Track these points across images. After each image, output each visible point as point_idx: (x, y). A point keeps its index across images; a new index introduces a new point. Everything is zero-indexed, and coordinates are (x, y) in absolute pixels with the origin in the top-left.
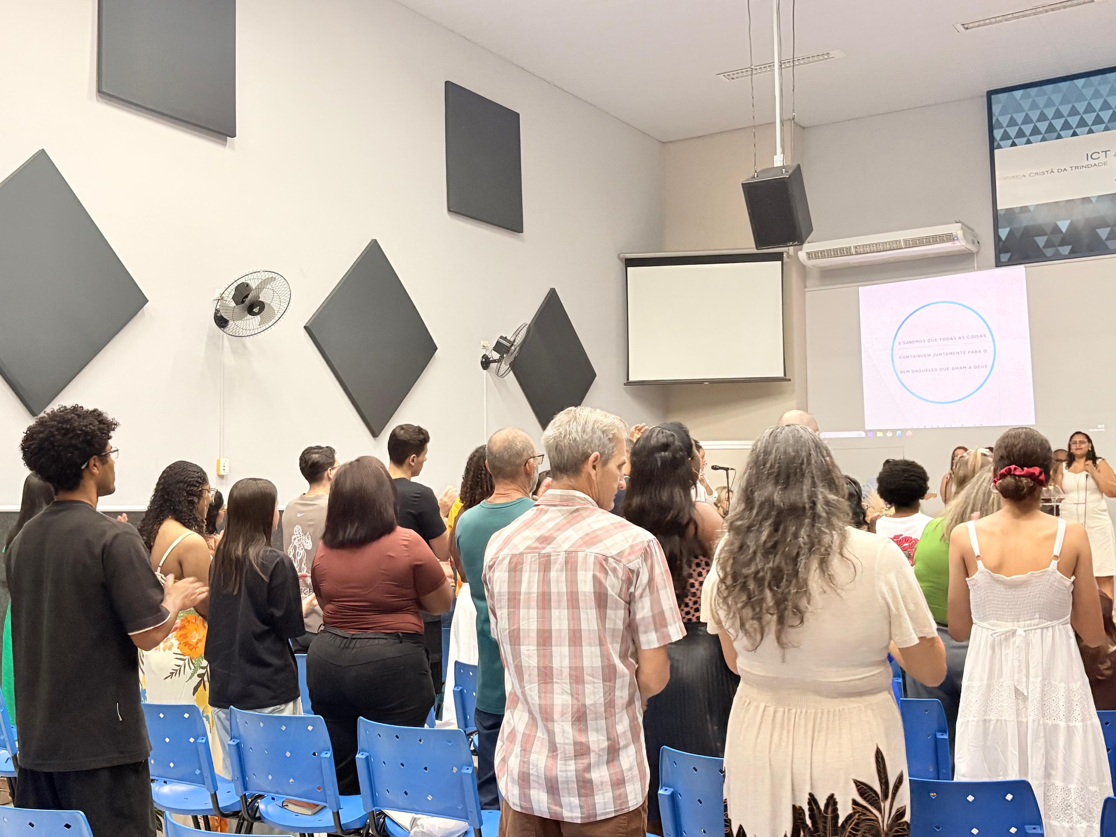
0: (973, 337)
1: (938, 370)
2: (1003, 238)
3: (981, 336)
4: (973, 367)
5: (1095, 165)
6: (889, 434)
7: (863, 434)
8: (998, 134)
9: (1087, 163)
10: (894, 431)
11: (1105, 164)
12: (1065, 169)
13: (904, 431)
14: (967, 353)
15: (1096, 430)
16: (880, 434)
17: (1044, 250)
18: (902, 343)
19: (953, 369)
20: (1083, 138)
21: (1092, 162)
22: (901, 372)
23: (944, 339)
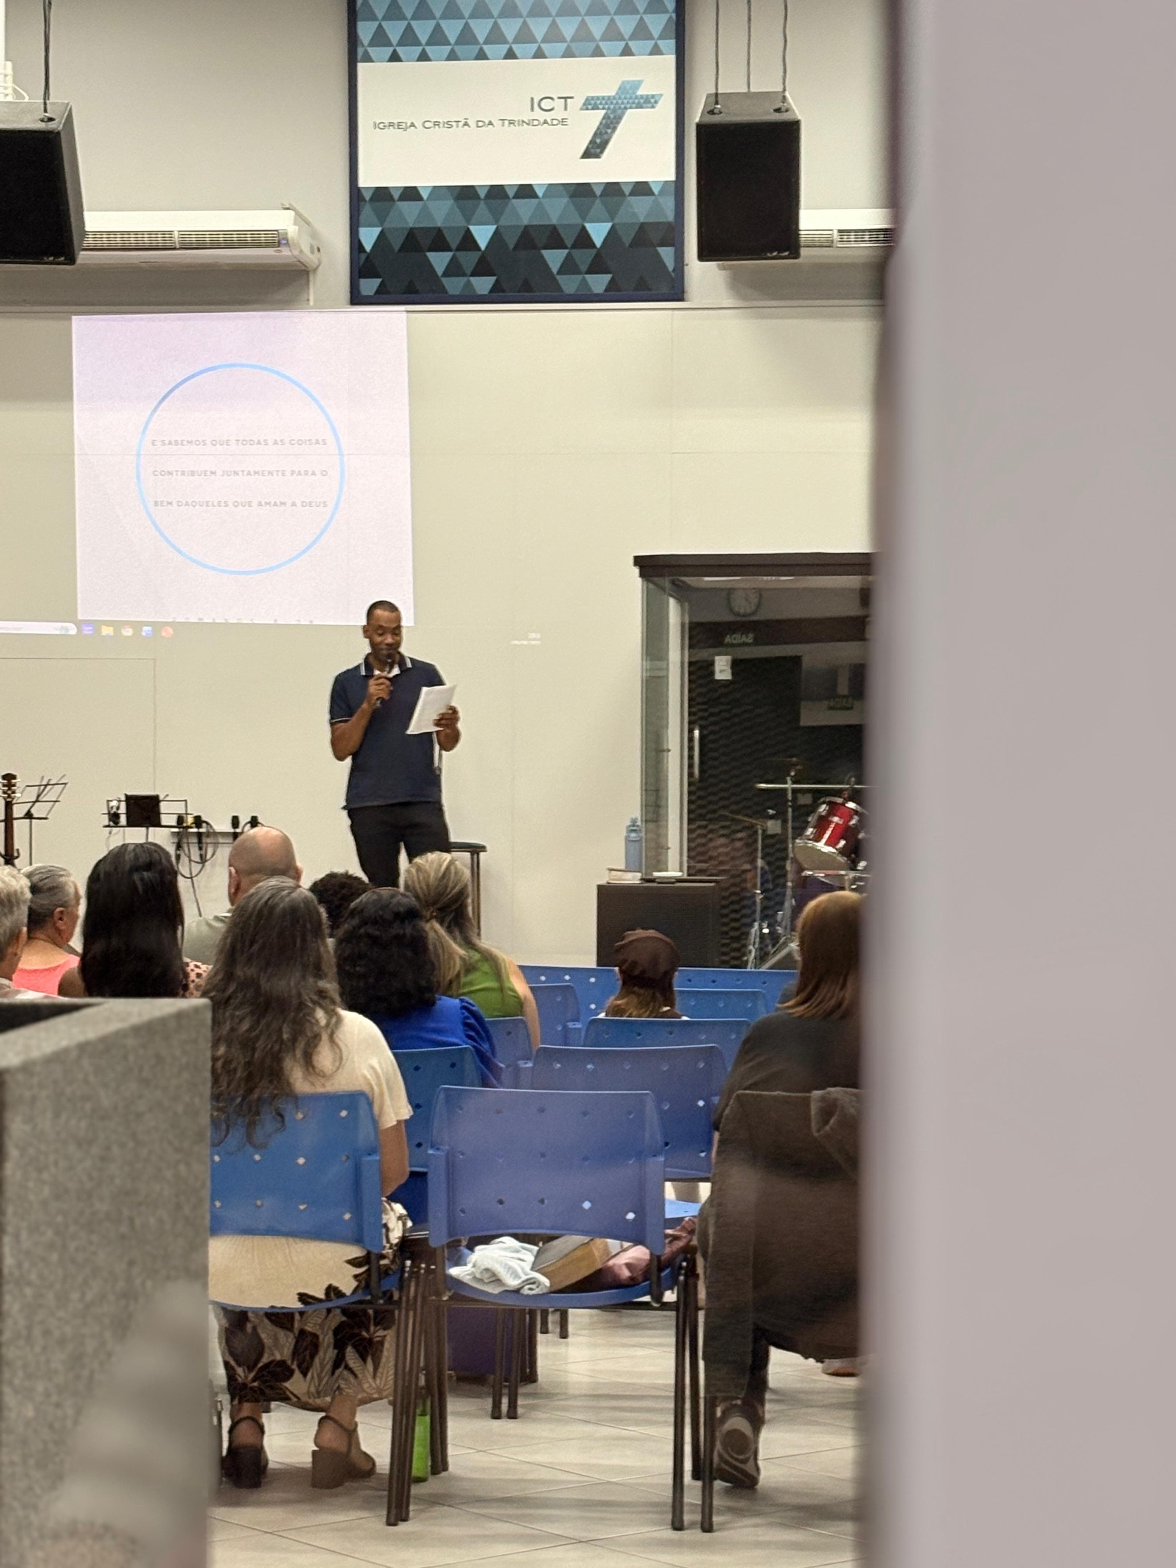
0: (300, 442)
1: (231, 505)
2: (368, 247)
3: (317, 442)
4: (299, 504)
5: (545, 122)
6: (128, 632)
7: (73, 630)
8: (365, 29)
9: (533, 116)
10: (137, 626)
11: (563, 122)
12: (490, 123)
13: (157, 626)
14: (288, 473)
15: (525, 643)
16: (107, 631)
17: (445, 281)
18: (158, 444)
19: (260, 504)
20: (525, 65)
21: (541, 116)
22: (156, 503)
23: (244, 442)
